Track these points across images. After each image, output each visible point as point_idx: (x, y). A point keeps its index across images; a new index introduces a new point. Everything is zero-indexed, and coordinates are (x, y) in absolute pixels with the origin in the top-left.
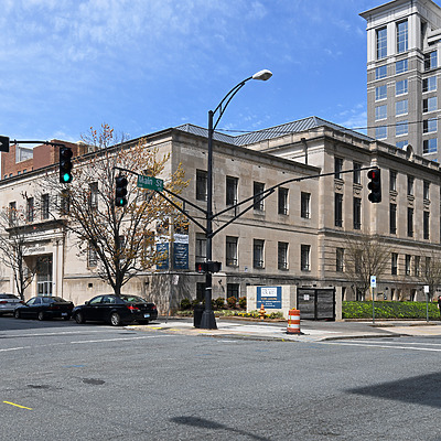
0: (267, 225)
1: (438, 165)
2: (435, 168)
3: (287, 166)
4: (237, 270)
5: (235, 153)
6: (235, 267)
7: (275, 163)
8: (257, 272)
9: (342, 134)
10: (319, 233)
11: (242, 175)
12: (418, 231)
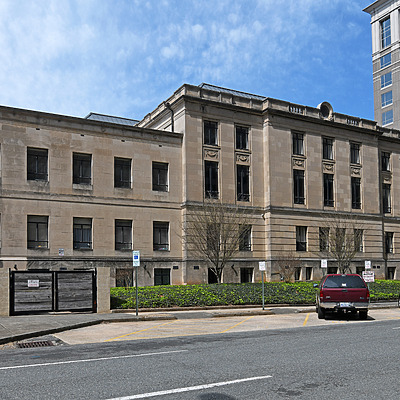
0: (95, 201)
1: (374, 124)
2: (371, 128)
3: (129, 133)
4: (46, 254)
5: (41, 121)
6: (43, 250)
7: (108, 130)
8: (79, 254)
9: (217, 94)
10: (183, 207)
11: (53, 145)
12: (341, 200)
